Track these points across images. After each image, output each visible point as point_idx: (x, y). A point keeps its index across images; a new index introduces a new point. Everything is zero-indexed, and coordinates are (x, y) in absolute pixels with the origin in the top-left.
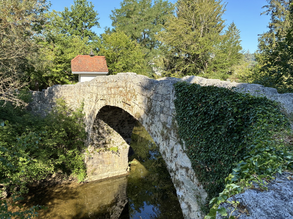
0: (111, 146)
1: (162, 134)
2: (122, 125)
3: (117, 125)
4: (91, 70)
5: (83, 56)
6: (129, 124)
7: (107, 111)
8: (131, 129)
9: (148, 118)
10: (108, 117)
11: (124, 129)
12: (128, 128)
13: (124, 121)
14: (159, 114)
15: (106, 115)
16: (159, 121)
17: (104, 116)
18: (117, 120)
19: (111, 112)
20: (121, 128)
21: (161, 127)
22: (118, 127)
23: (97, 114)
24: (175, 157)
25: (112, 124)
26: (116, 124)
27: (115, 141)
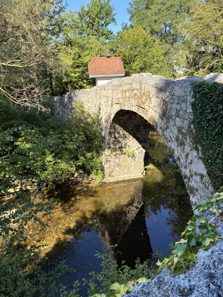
0: (127, 150)
1: (177, 140)
2: (138, 129)
3: (132, 130)
4: (108, 73)
5: (100, 58)
6: (145, 128)
7: (122, 116)
8: (147, 134)
9: (163, 122)
10: (124, 121)
11: (140, 133)
12: (144, 132)
13: (139, 125)
14: (174, 118)
15: (121, 119)
16: (175, 125)
17: (119, 120)
18: (133, 124)
19: (126, 116)
20: (137, 132)
21: (176, 132)
22: (134, 131)
23: (113, 119)
24: (190, 163)
25: (128, 129)
26: (132, 128)
27: (130, 145)
